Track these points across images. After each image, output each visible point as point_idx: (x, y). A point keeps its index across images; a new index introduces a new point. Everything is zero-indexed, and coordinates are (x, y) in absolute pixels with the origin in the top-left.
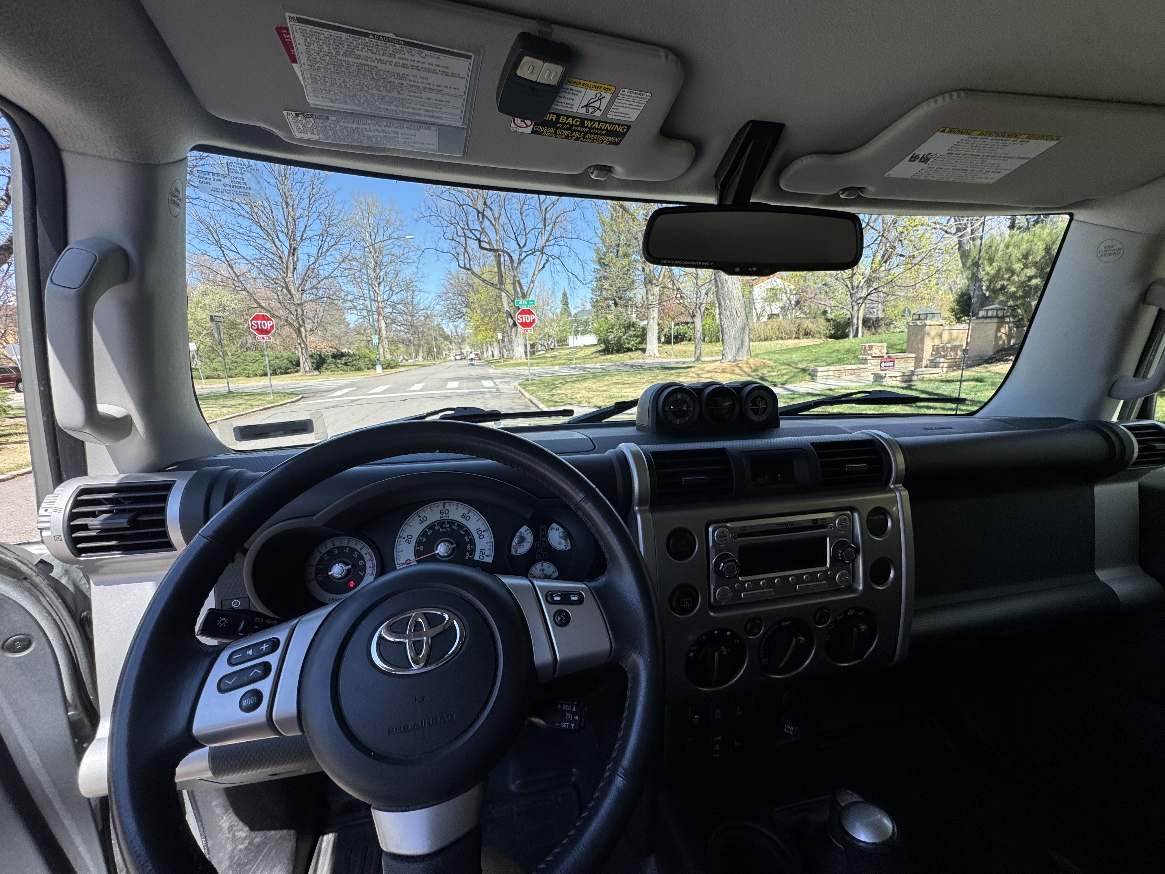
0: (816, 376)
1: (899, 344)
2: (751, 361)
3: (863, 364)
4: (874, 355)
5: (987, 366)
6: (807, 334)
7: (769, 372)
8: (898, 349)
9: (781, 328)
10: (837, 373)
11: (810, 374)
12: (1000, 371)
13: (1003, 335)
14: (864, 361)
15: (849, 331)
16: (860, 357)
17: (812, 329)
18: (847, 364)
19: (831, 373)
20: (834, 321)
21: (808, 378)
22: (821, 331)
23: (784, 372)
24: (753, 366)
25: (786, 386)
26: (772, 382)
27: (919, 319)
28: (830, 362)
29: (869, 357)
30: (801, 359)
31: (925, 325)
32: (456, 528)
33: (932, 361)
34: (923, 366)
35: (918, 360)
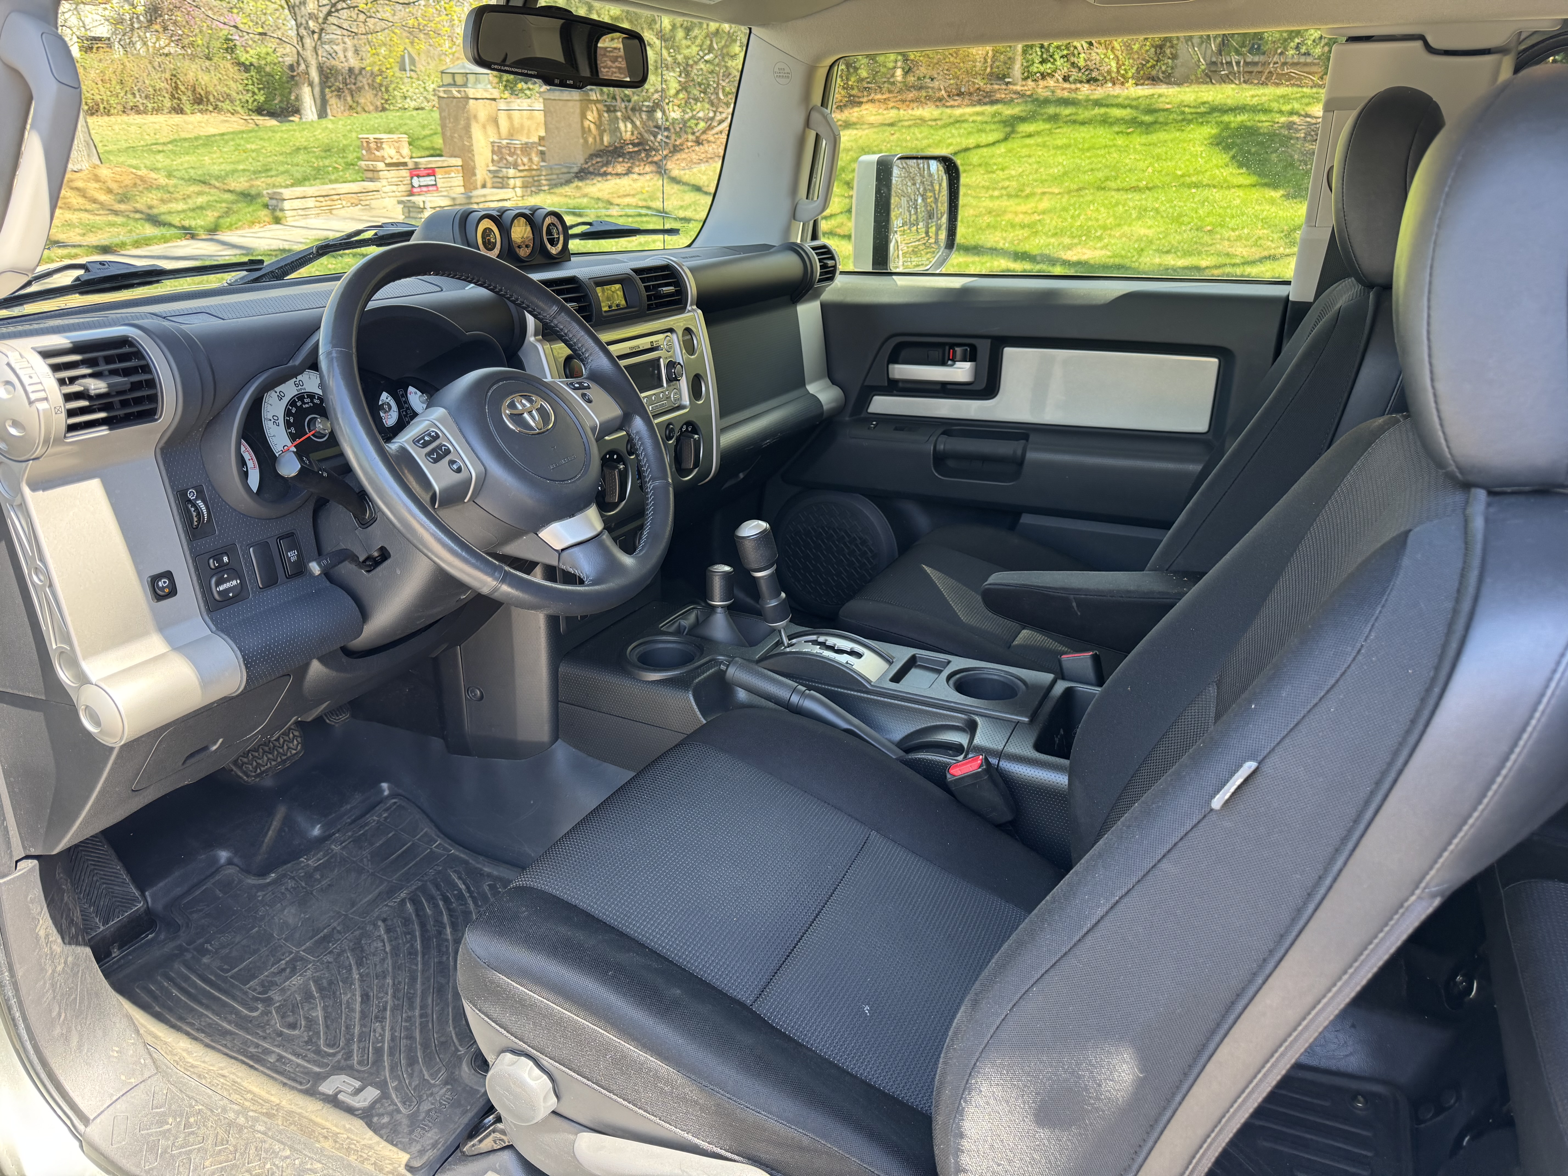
0: (282, 210)
1: (425, 137)
2: (104, 172)
3: (371, 180)
4: (388, 161)
5: (580, 184)
6: (200, 100)
7: (163, 201)
8: (427, 149)
9: (129, 82)
10: (325, 202)
11: (266, 206)
12: (600, 195)
13: (592, 126)
14: (372, 175)
15: (297, 98)
16: (363, 164)
17: (210, 89)
18: (336, 181)
19: (311, 203)
20: (259, 69)
21: (264, 214)
22: (234, 94)
23: (200, 200)
24: (114, 186)
25: (221, 236)
26: (184, 228)
27: (454, 84)
28: (298, 176)
29: (381, 165)
30: (229, 168)
31: (468, 98)
32: (318, 402)
33: (495, 174)
34: (479, 184)
35: (468, 171)
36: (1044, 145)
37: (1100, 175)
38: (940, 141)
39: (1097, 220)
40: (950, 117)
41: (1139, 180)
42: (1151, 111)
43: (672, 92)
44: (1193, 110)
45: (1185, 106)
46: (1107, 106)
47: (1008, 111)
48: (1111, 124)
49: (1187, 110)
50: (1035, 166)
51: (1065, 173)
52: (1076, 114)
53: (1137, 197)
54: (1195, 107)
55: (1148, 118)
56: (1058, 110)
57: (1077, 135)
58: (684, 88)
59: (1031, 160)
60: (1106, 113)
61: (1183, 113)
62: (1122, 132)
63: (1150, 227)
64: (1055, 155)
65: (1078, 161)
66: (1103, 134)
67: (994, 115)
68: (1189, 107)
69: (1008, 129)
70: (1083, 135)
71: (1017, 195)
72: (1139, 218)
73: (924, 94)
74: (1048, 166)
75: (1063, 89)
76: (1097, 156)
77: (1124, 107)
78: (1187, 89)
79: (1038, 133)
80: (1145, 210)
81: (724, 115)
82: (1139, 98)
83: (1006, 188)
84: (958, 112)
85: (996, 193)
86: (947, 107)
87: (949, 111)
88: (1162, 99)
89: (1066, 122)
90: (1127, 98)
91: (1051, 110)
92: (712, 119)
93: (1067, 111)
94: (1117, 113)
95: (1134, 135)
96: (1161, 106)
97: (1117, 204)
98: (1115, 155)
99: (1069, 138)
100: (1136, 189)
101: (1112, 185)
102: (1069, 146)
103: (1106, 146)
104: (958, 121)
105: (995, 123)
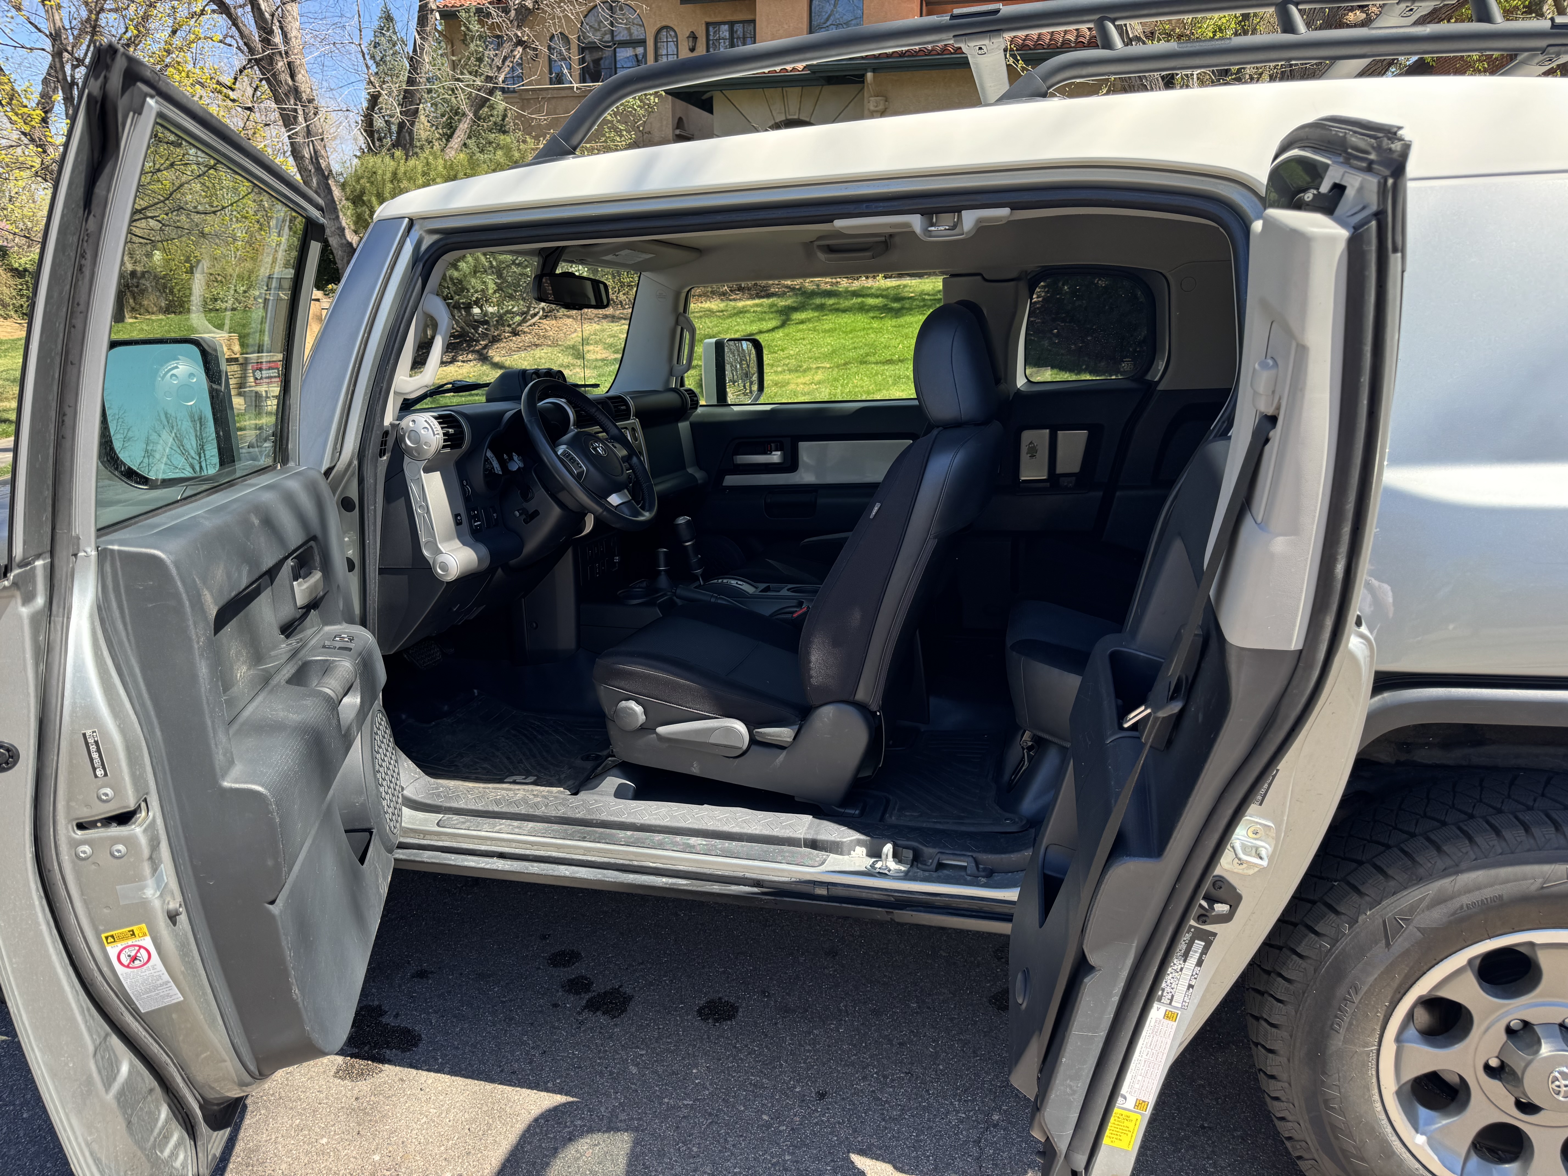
36: (815, 330)
37: (862, 352)
38: (728, 329)
39: (862, 387)
40: (734, 308)
41: (894, 355)
42: (898, 299)
43: (491, 291)
44: (932, 297)
45: (925, 294)
46: (863, 296)
47: (782, 303)
48: (868, 311)
49: (927, 297)
50: (809, 347)
51: (834, 352)
52: (838, 303)
53: (893, 368)
54: (933, 295)
55: (896, 305)
56: (823, 301)
57: (840, 320)
58: (499, 288)
59: (804, 342)
60: (862, 302)
61: (924, 300)
62: (876, 317)
63: (903, 391)
64: (824, 337)
65: (843, 341)
66: (861, 320)
67: (772, 306)
68: (929, 295)
69: (783, 318)
70: (845, 320)
71: (796, 370)
72: (894, 384)
73: (710, 289)
74: (819, 346)
75: (826, 283)
76: (857, 337)
77: (877, 296)
78: (927, 281)
79: (809, 320)
80: (899, 377)
81: (536, 310)
82: (888, 288)
83: (787, 365)
84: (740, 304)
85: (779, 369)
86: (731, 300)
87: (732, 303)
88: (907, 289)
89: (831, 311)
90: (879, 289)
91: (818, 301)
92: (526, 313)
93: (831, 301)
94: (871, 301)
95: (886, 319)
96: (906, 295)
97: (877, 374)
98: (872, 336)
99: (835, 323)
100: (890, 362)
101: (872, 359)
102: (836, 329)
103: (864, 329)
104: (741, 312)
105: (772, 312)
